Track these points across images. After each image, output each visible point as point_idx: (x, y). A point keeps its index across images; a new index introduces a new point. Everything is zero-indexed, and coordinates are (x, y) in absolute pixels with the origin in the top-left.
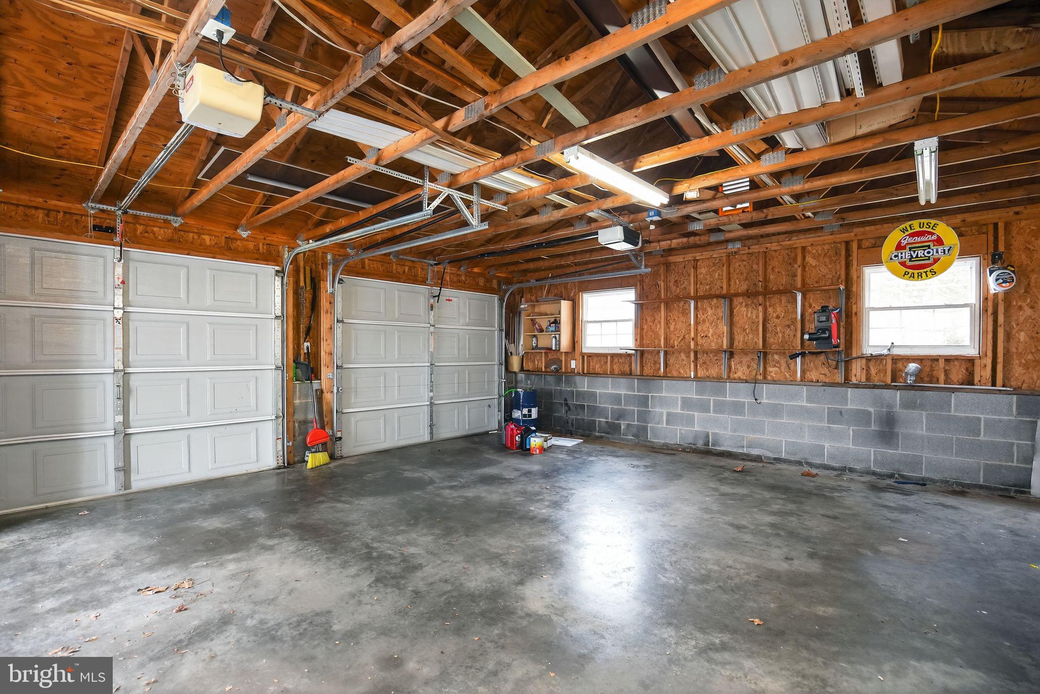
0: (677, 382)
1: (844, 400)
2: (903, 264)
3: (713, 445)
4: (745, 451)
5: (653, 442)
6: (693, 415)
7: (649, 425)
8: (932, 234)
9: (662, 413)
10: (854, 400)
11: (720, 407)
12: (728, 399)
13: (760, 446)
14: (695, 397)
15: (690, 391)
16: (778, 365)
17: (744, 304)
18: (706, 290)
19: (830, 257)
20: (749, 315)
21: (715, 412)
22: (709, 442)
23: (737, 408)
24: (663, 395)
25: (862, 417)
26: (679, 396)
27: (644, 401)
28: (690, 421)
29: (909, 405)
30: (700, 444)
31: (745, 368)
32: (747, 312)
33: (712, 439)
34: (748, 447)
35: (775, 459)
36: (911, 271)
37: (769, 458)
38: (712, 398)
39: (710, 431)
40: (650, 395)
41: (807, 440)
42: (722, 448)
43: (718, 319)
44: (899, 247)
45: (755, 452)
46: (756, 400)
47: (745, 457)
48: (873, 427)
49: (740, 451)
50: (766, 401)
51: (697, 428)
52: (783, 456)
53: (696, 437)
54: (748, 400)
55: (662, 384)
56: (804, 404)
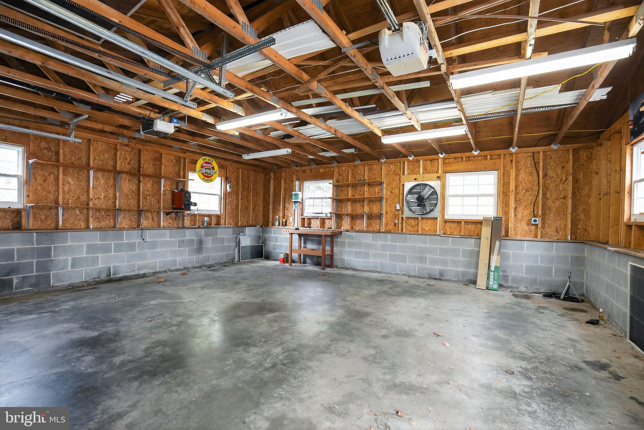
0: (81, 232)
1: (185, 236)
2: (203, 174)
3: (114, 274)
4: (136, 273)
5: (56, 286)
6: (98, 256)
7: (52, 273)
8: (212, 164)
9: (67, 260)
10: (189, 235)
11: (119, 248)
12: (125, 241)
13: (145, 267)
14: (99, 243)
15: (95, 238)
16: (147, 219)
17: (127, 179)
18: (99, 165)
19: (174, 163)
20: (131, 187)
21: (115, 251)
22: (110, 273)
23: (132, 247)
24: (69, 244)
25: (191, 242)
26: (85, 244)
27: (47, 252)
28: (95, 261)
29: (207, 235)
30: (103, 277)
31: (127, 220)
32: (129, 185)
33: (114, 271)
34: (138, 270)
35: (154, 273)
36: (205, 178)
37: (150, 273)
38: (113, 243)
39: (112, 266)
40: (53, 246)
41: (169, 258)
42: (120, 275)
43: (108, 187)
44: (202, 167)
45: (142, 272)
46: (144, 240)
47: (136, 277)
48: (195, 247)
49: (133, 273)
50: (149, 240)
51: (100, 265)
52: (158, 270)
53: (100, 273)
54: (139, 240)
55: (67, 237)
56: (168, 239)
